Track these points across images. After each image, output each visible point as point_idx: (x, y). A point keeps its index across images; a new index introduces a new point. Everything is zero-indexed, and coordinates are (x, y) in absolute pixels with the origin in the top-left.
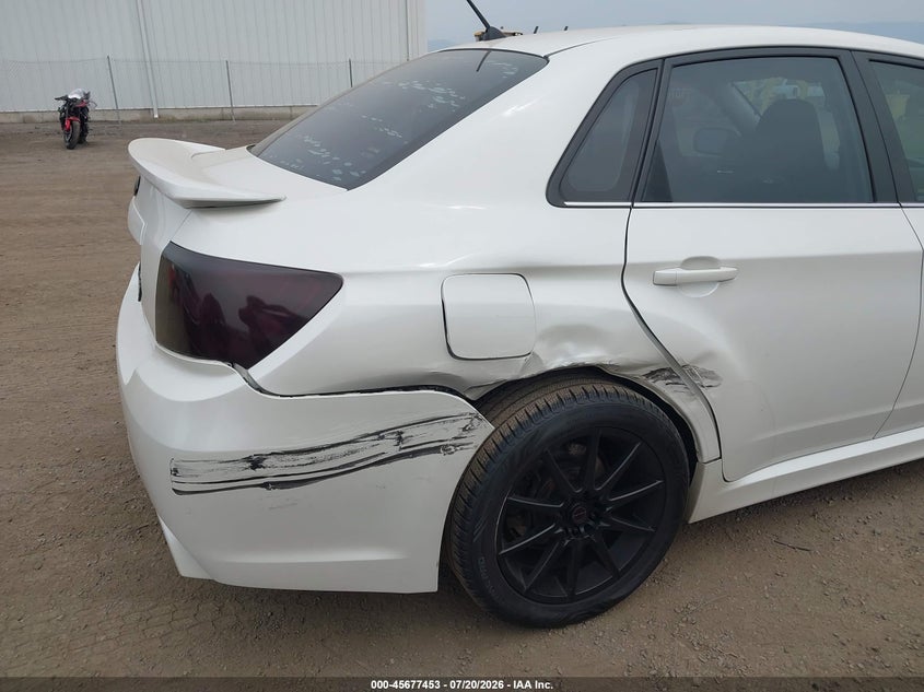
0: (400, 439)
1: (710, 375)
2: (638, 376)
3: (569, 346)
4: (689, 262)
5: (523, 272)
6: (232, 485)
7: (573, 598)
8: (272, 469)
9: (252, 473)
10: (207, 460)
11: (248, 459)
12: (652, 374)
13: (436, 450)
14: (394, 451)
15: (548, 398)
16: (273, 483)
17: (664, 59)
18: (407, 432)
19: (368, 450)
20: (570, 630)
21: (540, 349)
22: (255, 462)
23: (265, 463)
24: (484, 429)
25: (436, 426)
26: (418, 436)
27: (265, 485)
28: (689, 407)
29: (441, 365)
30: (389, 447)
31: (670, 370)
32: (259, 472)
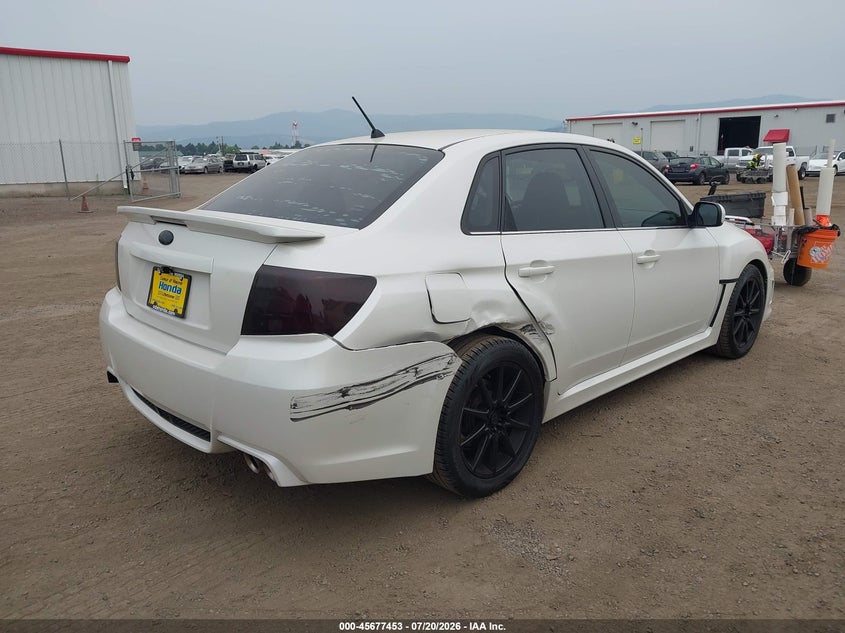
0: (416, 372)
1: (550, 327)
2: (516, 330)
3: (487, 313)
4: (535, 263)
5: (460, 272)
6: (331, 409)
7: (495, 475)
8: (354, 396)
9: (342, 400)
10: (317, 394)
11: (340, 391)
12: (523, 329)
13: (434, 378)
14: (414, 380)
15: (477, 346)
16: (353, 405)
17: (500, 151)
18: (420, 367)
19: (402, 380)
20: (495, 496)
21: (474, 316)
22: (344, 392)
23: (349, 393)
24: (458, 363)
25: (434, 362)
26: (425, 369)
27: (348, 408)
28: (541, 347)
29: (431, 327)
30: (411, 378)
31: (532, 326)
32: (346, 399)
